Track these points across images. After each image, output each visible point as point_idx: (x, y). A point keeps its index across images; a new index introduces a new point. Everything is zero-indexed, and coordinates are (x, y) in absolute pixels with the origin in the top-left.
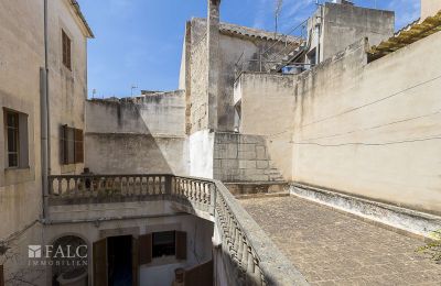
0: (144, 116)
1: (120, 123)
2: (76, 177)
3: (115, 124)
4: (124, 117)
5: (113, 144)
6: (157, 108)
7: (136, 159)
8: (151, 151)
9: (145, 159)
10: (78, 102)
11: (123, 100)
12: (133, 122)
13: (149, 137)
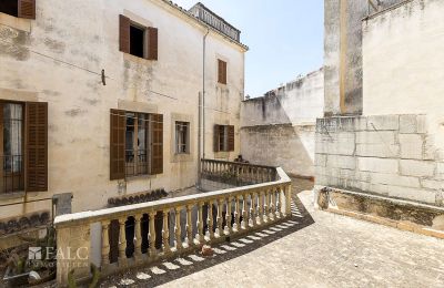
0: (285, 104)
1: (264, 116)
2: (229, 163)
3: (261, 117)
4: (268, 110)
5: (258, 135)
6: (298, 94)
7: (275, 149)
8: (290, 141)
9: (284, 149)
10: (233, 104)
11: (267, 94)
12: (275, 113)
13: (288, 126)
